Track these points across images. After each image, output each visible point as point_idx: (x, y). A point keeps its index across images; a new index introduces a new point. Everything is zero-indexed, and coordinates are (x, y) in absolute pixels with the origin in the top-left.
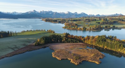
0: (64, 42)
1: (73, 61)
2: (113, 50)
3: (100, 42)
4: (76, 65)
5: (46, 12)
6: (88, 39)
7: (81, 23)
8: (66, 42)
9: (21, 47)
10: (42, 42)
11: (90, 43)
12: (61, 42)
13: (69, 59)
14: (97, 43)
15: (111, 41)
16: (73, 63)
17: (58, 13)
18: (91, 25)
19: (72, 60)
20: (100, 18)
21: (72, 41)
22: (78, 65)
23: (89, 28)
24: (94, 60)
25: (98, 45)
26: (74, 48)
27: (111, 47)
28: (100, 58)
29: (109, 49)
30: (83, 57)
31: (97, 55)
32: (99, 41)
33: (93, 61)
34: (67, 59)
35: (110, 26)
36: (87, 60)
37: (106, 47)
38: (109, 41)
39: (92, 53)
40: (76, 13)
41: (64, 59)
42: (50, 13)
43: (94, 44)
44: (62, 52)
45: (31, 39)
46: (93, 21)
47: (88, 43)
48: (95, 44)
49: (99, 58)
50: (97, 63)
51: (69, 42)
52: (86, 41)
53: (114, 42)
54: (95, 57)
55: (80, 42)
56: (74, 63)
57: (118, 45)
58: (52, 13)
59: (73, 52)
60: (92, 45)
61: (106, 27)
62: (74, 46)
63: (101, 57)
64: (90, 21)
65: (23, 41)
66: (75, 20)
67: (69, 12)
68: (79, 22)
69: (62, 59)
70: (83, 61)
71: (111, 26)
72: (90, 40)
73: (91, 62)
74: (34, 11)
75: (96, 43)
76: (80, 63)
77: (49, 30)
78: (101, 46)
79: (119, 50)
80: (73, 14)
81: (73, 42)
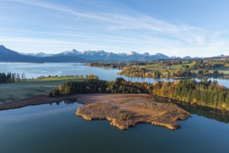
0: (110, 92)
1: (117, 121)
2: (211, 106)
3: (182, 91)
4: (119, 129)
5: (94, 52)
6: (158, 87)
7: (153, 67)
8: (114, 93)
9: (20, 99)
10: (67, 90)
11: (162, 95)
12: (104, 92)
13: (109, 119)
14: (177, 94)
15: (205, 88)
16: (116, 126)
17: (115, 55)
18: (171, 69)
19: (114, 120)
20: (190, 60)
21: (126, 90)
22: (125, 129)
23: (167, 73)
24: (163, 121)
25: (178, 97)
26: (128, 101)
27: (207, 101)
28: (179, 119)
29: (203, 104)
30: (141, 116)
31: (174, 114)
32: (181, 89)
33: (161, 124)
34: (105, 119)
35: (207, 71)
36: (149, 121)
37: (194, 101)
38: (201, 89)
39: (163, 109)
40: (147, 53)
41: (98, 119)
42: (102, 55)
43: (171, 96)
44: (99, 107)
45: (48, 86)
46: (176, 64)
47: (158, 94)
48: (173, 96)
49: (176, 118)
50: (170, 127)
51: (121, 92)
52: (154, 91)
53: (212, 89)
54: (168, 117)
55: (142, 92)
56: (118, 126)
57: (221, 94)
58: (105, 54)
59: (123, 107)
60: (167, 98)
61: (201, 72)
62: (130, 98)
63: (182, 116)
64: (170, 65)
65: (31, 89)
66: (142, 64)
67: (134, 52)
68: (151, 66)
69: (93, 119)
70: (139, 123)
71: (211, 72)
72: (163, 88)
73: (156, 125)
75: (175, 93)
76: (130, 126)
77: (88, 75)
78: (185, 99)
79: (224, 105)
80: (141, 56)
81: (129, 93)
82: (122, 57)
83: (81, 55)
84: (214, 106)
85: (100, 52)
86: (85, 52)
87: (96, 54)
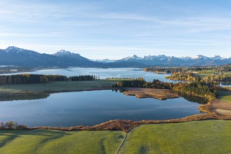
0: (145, 87)
1: (139, 96)
5: (153, 56)
10: (121, 84)
11: (177, 90)
12: (142, 87)
14: (185, 89)
25: (185, 91)
28: (169, 98)
29: (196, 95)
37: (193, 93)
42: (162, 59)
45: (112, 83)
47: (175, 90)
48: (183, 91)
51: (152, 88)
52: (174, 88)
67: (200, 56)
72: (179, 86)
74: (135, 56)
78: (188, 92)
79: (205, 96)
81: (157, 88)
83: (140, 60)
84: (200, 96)
85: (160, 57)
86: (145, 57)
87: (156, 59)
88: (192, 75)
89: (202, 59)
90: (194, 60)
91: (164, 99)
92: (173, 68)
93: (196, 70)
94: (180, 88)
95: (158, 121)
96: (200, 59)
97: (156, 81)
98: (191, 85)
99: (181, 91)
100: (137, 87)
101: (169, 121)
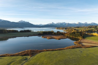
0: (53, 34)
12: (51, 34)
17: (70, 24)
29: (75, 37)
40: (86, 23)
42: (64, 24)
51: (56, 35)
52: (65, 34)
58: (65, 24)
67: (79, 23)
74: (53, 23)
79: (78, 37)
82: (73, 25)
83: (55, 24)
85: (63, 23)
86: (57, 23)
87: (61, 24)
88: (75, 30)
89: (80, 24)
90: (77, 24)
91: (59, 39)
92: (68, 27)
93: (77, 28)
94: (68, 35)
95: (51, 50)
96: (79, 24)
97: (58, 32)
98: (73, 33)
99: (68, 36)
100: (49, 34)
101: (57, 49)
